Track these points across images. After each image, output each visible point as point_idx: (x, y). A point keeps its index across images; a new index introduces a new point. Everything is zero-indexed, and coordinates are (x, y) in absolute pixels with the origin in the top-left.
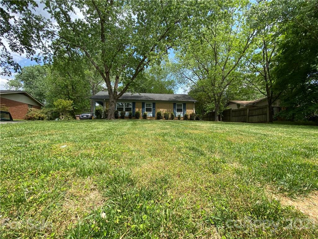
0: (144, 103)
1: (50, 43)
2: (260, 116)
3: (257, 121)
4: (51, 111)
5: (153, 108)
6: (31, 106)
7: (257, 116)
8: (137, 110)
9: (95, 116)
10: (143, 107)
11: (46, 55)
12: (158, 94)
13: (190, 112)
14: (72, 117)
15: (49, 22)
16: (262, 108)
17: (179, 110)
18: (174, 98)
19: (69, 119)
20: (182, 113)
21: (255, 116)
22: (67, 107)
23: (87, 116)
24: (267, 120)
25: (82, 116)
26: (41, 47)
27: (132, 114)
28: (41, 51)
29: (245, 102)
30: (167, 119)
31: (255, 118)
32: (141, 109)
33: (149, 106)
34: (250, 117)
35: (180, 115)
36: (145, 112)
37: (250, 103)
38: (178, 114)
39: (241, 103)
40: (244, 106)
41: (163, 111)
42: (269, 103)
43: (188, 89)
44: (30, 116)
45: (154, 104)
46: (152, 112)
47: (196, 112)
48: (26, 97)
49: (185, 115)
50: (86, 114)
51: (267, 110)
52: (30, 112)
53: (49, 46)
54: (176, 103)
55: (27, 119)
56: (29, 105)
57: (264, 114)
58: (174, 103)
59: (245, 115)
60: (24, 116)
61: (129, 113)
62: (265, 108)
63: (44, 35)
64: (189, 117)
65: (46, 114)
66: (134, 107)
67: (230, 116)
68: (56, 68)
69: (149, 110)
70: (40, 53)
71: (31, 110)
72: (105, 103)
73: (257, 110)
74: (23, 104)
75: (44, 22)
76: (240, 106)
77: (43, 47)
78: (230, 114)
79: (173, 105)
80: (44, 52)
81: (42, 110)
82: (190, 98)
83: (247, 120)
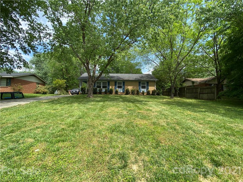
0: (116, 82)
1: (48, 41)
2: (209, 94)
3: (206, 98)
4: (51, 87)
5: (123, 85)
6: (38, 84)
7: (206, 94)
8: (111, 87)
9: (81, 92)
10: (115, 85)
11: (46, 50)
12: (127, 74)
13: (152, 89)
14: (65, 91)
15: (47, 27)
16: (211, 88)
17: (144, 87)
18: (140, 77)
19: (64, 92)
20: (146, 89)
21: (204, 94)
22: (62, 85)
23: (76, 91)
24: (215, 98)
25: (72, 91)
26: (42, 44)
27: (107, 90)
28: (42, 47)
29: (199, 80)
30: (134, 94)
31: (205, 96)
32: (114, 87)
33: (120, 84)
34: (201, 94)
35: (144, 91)
36: (117, 89)
37: (203, 81)
38: (142, 90)
39: (195, 80)
40: (198, 83)
41: (130, 88)
42: (218, 82)
43: (152, 70)
44: (37, 91)
45: (124, 83)
46: (122, 89)
47: (157, 89)
48: (35, 77)
49: (148, 91)
50: (75, 89)
51: (214, 90)
52: (37, 88)
53: (47, 43)
54: (141, 82)
55: (36, 93)
56: (37, 83)
57: (213, 93)
58: (139, 82)
59: (196, 93)
60: (34, 91)
61: (105, 89)
62: (213, 88)
63: (44, 36)
64: (151, 92)
65: (48, 89)
66: (109, 85)
67: (185, 92)
68: (53, 58)
69: (120, 87)
70: (41, 49)
71: (39, 87)
72: (88, 82)
73: (206, 89)
74: (33, 83)
75: (43, 27)
76: (195, 83)
77: (43, 44)
78: (185, 91)
79: (138, 83)
80: (44, 48)
81: (45, 87)
82: (152, 78)
83: (198, 97)
